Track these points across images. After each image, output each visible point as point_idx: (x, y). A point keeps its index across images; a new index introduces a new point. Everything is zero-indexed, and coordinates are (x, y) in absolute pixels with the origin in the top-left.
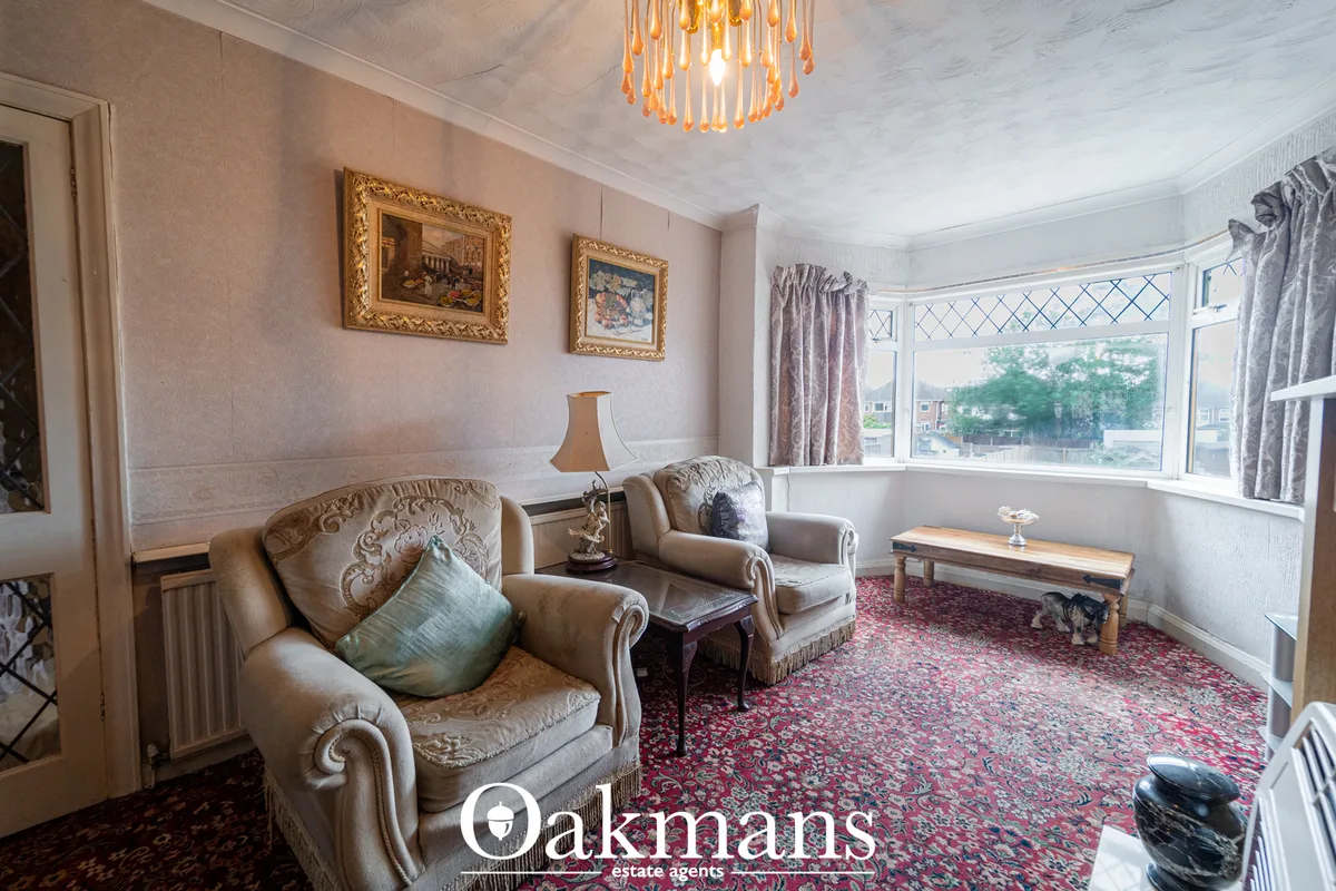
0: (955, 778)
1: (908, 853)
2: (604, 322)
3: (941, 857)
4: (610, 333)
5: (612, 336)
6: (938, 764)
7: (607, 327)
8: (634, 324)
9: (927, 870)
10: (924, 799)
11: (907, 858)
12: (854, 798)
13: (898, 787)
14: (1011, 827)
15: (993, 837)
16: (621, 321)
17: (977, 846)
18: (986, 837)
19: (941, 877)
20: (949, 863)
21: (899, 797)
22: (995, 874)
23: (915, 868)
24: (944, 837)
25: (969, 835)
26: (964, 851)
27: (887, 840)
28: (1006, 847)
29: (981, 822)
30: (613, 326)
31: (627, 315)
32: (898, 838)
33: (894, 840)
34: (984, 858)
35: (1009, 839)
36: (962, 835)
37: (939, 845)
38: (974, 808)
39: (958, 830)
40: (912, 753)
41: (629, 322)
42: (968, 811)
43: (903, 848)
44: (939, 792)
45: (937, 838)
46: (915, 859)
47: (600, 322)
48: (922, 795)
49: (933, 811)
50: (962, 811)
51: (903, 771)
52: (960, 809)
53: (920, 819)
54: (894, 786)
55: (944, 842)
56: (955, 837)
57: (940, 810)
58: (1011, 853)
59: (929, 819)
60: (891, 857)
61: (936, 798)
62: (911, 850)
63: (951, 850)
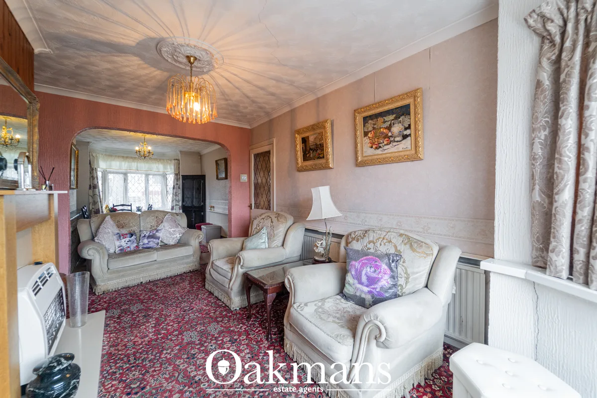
0: (175, 394)
1: (163, 357)
2: (374, 147)
3: (154, 365)
4: (379, 151)
5: (381, 153)
6: (188, 393)
7: (376, 148)
8: (395, 142)
9: (154, 359)
10: (176, 375)
11: (162, 356)
12: (195, 354)
13: (189, 370)
14: (138, 395)
15: (143, 385)
16: (385, 143)
17: (145, 377)
18: (145, 383)
19: (149, 361)
20: (150, 365)
21: (184, 367)
22: (134, 375)
23: (158, 356)
24: (158, 370)
25: (151, 378)
26: (148, 372)
27: (172, 355)
28: (135, 386)
29: (150, 386)
30: (380, 147)
31: (389, 137)
32: (171, 358)
33: (171, 356)
34: (140, 376)
35: (136, 390)
36: (153, 376)
37: (157, 367)
38: (157, 389)
39: (156, 376)
40: (202, 386)
41: (391, 141)
42: (158, 386)
43: (166, 357)
44: (174, 382)
45: (160, 368)
46: (160, 358)
47: (372, 147)
48: (179, 375)
49: (169, 374)
50: (160, 384)
51: (195, 376)
52: (162, 384)
53: (170, 368)
54: (191, 369)
55: (156, 369)
56: (155, 373)
57: (167, 376)
58: (133, 386)
59: (168, 370)
60: (167, 353)
61: (173, 379)
62: (164, 359)
63: (153, 369)
